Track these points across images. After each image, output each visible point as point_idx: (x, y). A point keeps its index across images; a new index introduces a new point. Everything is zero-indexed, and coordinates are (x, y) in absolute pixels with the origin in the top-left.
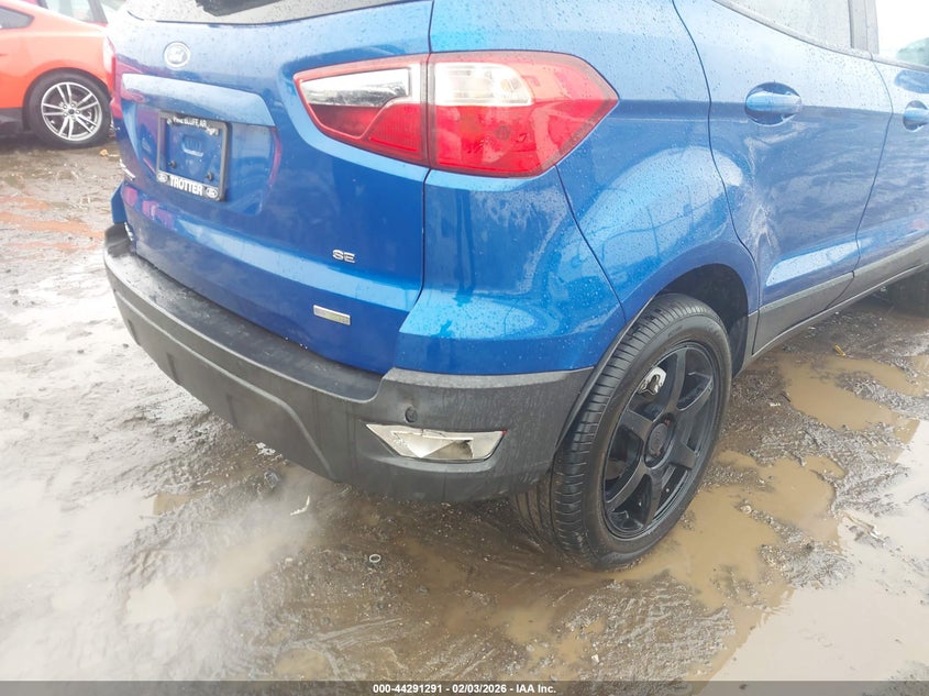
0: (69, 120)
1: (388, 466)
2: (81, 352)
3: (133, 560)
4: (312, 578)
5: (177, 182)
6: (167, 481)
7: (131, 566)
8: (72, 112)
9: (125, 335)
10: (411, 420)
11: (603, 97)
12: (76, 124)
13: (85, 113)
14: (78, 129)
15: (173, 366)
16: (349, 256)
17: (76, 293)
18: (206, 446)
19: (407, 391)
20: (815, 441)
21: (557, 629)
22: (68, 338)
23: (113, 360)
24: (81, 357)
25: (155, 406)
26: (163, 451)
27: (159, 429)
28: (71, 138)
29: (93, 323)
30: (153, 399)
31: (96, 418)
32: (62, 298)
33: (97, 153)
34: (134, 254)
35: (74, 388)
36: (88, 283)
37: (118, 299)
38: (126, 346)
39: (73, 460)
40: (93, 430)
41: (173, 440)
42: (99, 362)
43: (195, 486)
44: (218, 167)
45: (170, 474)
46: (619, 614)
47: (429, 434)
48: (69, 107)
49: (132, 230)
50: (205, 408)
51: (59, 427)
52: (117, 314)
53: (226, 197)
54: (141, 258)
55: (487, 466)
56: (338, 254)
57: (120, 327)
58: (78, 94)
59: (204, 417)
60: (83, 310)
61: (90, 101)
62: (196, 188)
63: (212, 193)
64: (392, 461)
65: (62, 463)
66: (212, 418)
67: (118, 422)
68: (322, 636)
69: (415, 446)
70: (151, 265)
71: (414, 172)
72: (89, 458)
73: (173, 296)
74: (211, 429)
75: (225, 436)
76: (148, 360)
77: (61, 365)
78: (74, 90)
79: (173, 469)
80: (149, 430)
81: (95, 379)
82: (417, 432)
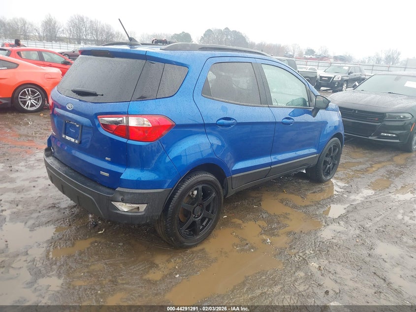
0: (29, 103)
1: (117, 213)
2: (34, 187)
3: (51, 243)
4: (102, 248)
5: (68, 138)
6: (62, 224)
7: (50, 245)
8: (30, 99)
9: (49, 182)
10: (123, 201)
11: (171, 124)
12: (32, 104)
13: (35, 100)
14: (32, 105)
15: (63, 189)
16: (109, 159)
17: (32, 167)
18: (74, 215)
19: (122, 193)
20: (263, 217)
21: (168, 261)
22: (30, 182)
23: (46, 189)
24: (34, 188)
25: (59, 203)
26: (61, 216)
27: (60, 209)
28: (29, 109)
29: (38, 177)
30: (58, 201)
31: (39, 206)
32: (27, 169)
33: (39, 115)
34: (53, 156)
35: (32, 198)
36: (36, 164)
37: (47, 169)
38: (49, 185)
39: (33, 218)
40: (39, 210)
41: (64, 213)
42: (40, 190)
43: (70, 225)
44: (78, 135)
45: (62, 222)
46: (187, 258)
47: (128, 205)
48: (29, 97)
49: (53, 149)
50: (75, 204)
51: (28, 209)
52: (47, 175)
53: (80, 143)
54: (55, 157)
55: (143, 213)
56: (107, 158)
57: (47, 179)
58: (33, 93)
59: (74, 207)
60: (34, 174)
61: (37, 95)
62: (73, 140)
63: (77, 142)
64: (118, 212)
65: (29, 218)
66: (76, 207)
67: (47, 208)
68: (103, 261)
69: (124, 208)
70: (58, 159)
71: (124, 140)
72: (38, 217)
73: (64, 169)
74: (76, 210)
75: (80, 212)
76: (57, 189)
77: (27, 191)
78: (31, 91)
79: (64, 221)
80: (57, 210)
81: (39, 195)
82: (124, 204)
